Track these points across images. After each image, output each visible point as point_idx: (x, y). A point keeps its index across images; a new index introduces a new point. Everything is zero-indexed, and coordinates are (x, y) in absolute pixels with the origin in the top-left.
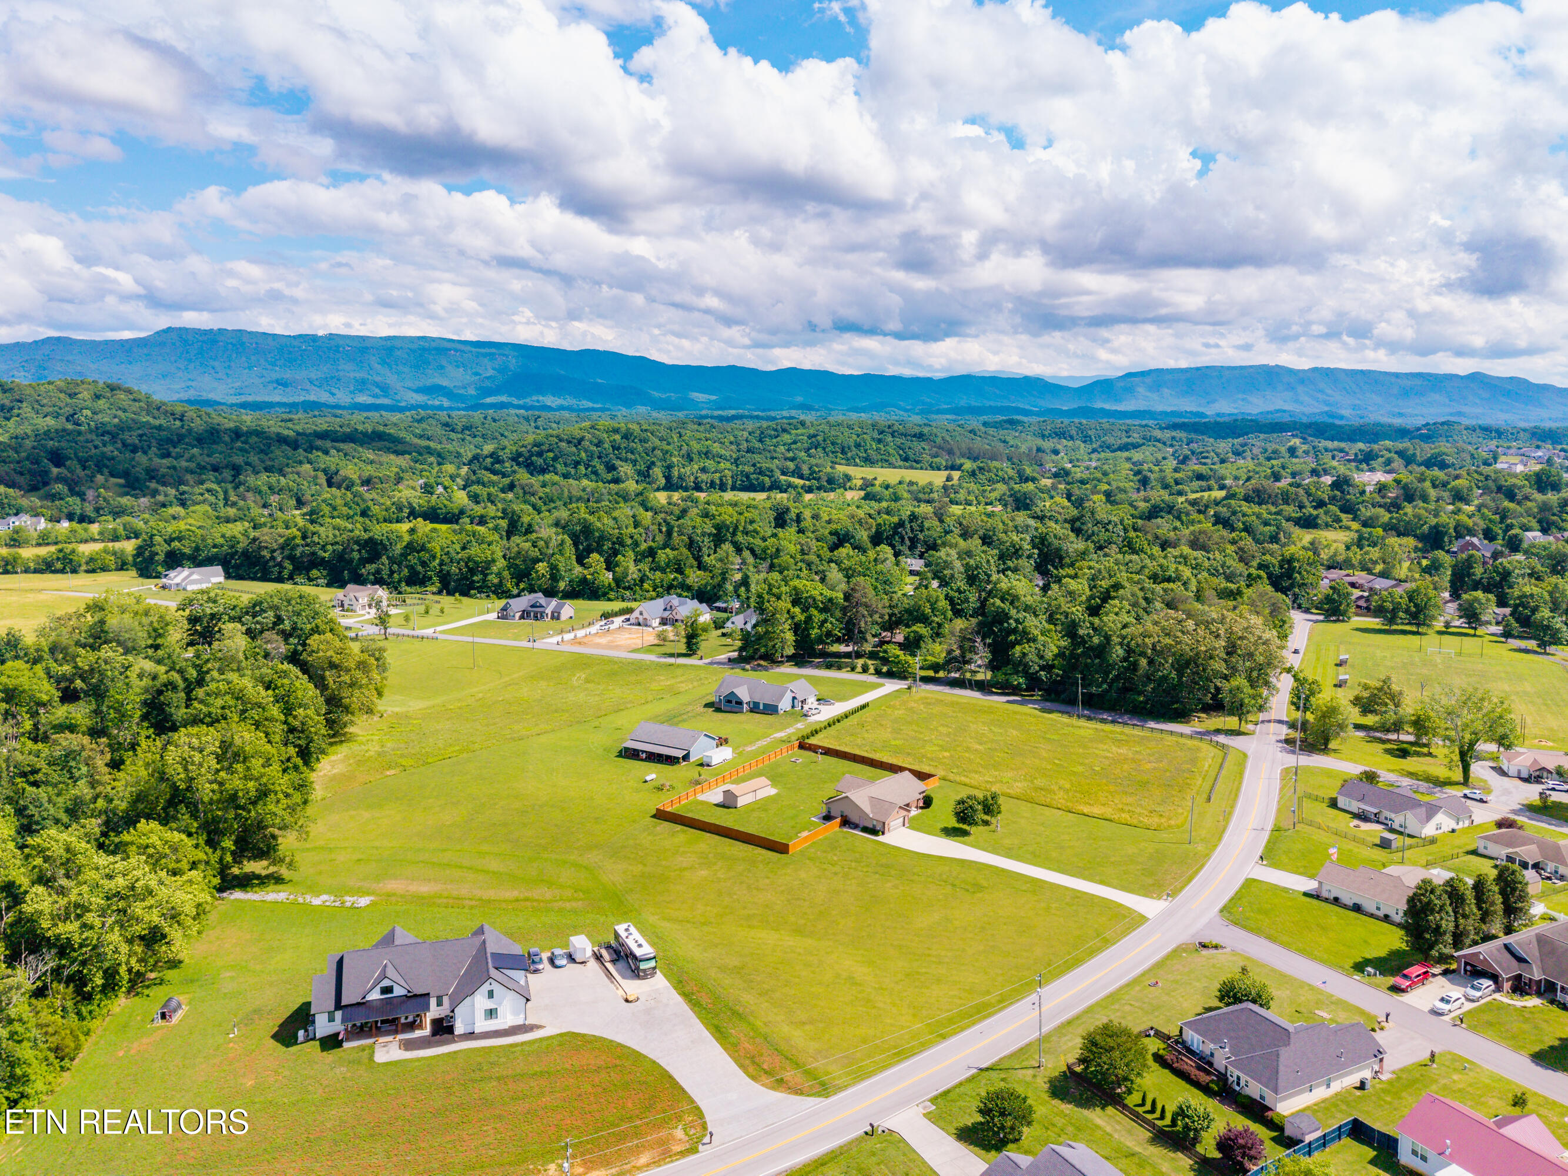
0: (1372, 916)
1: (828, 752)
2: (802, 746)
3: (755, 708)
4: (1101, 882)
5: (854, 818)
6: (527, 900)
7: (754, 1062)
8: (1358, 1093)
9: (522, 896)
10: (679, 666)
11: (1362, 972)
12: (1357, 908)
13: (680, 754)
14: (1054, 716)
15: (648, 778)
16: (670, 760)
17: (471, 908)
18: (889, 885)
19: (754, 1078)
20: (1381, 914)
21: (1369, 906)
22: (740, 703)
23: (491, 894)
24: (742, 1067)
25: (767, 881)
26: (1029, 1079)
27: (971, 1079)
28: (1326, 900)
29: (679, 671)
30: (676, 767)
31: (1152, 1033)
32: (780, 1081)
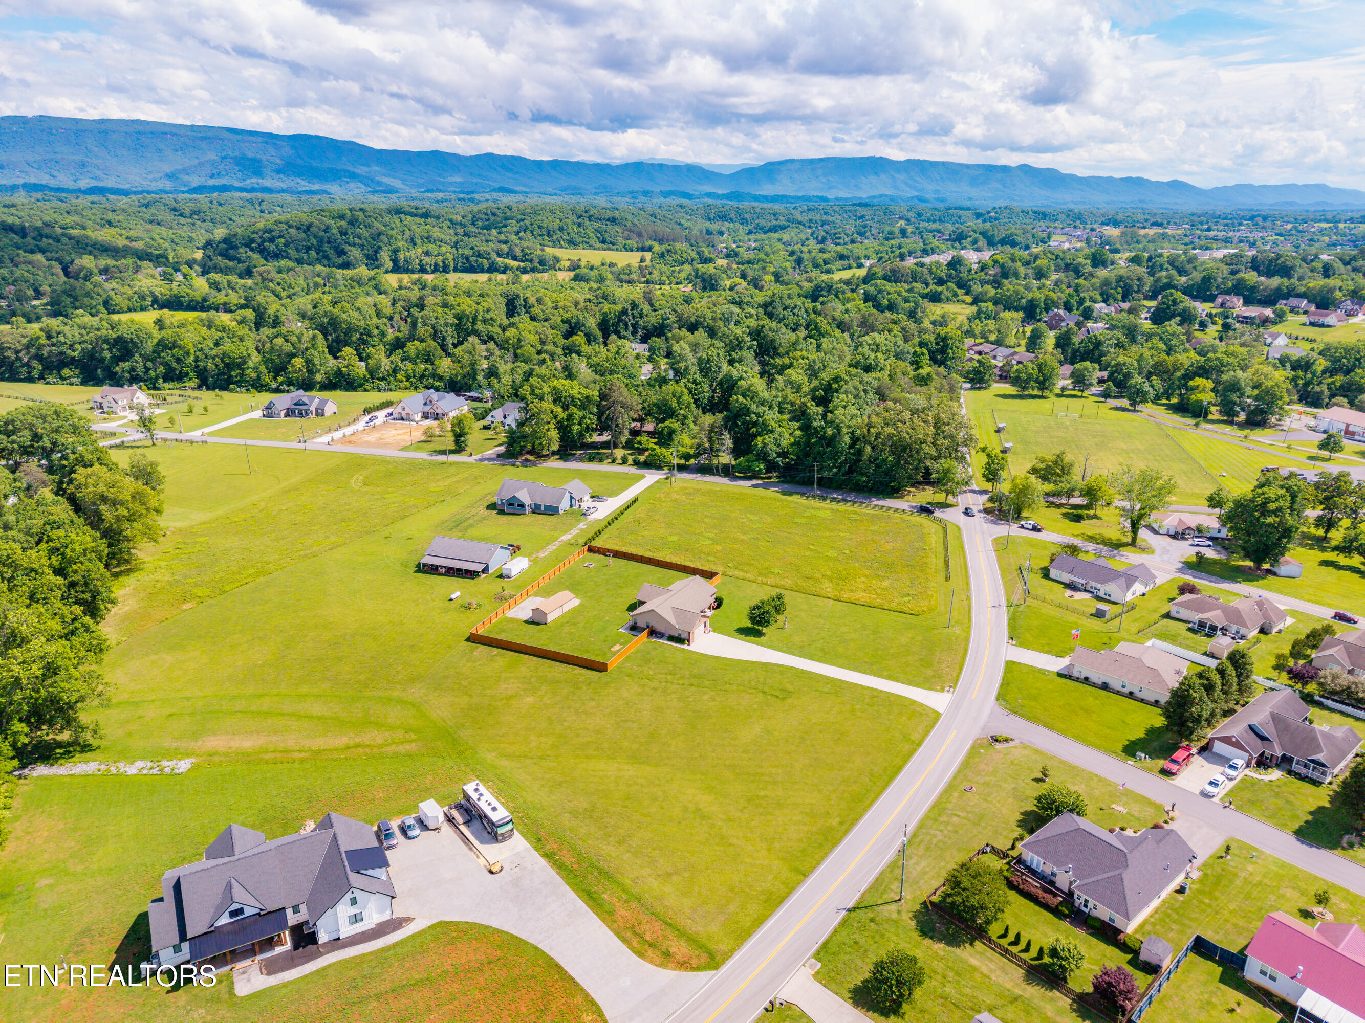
0: (1118, 693)
1: (617, 554)
2: (591, 550)
3: (536, 510)
4: (889, 678)
5: (660, 628)
6: (357, 746)
7: (635, 933)
8: (1181, 897)
9: (352, 743)
10: (451, 464)
11: (1134, 756)
12: (1105, 687)
13: (479, 568)
14: (795, 498)
15: (453, 596)
16: (471, 574)
17: (302, 761)
18: (706, 697)
19: (640, 954)
20: (1126, 691)
21: (1116, 684)
22: (522, 506)
23: (319, 743)
24: (624, 940)
25: (593, 704)
26: (894, 916)
27: (844, 923)
28: (1077, 680)
29: (453, 470)
30: (477, 580)
31: (988, 849)
32: (667, 955)
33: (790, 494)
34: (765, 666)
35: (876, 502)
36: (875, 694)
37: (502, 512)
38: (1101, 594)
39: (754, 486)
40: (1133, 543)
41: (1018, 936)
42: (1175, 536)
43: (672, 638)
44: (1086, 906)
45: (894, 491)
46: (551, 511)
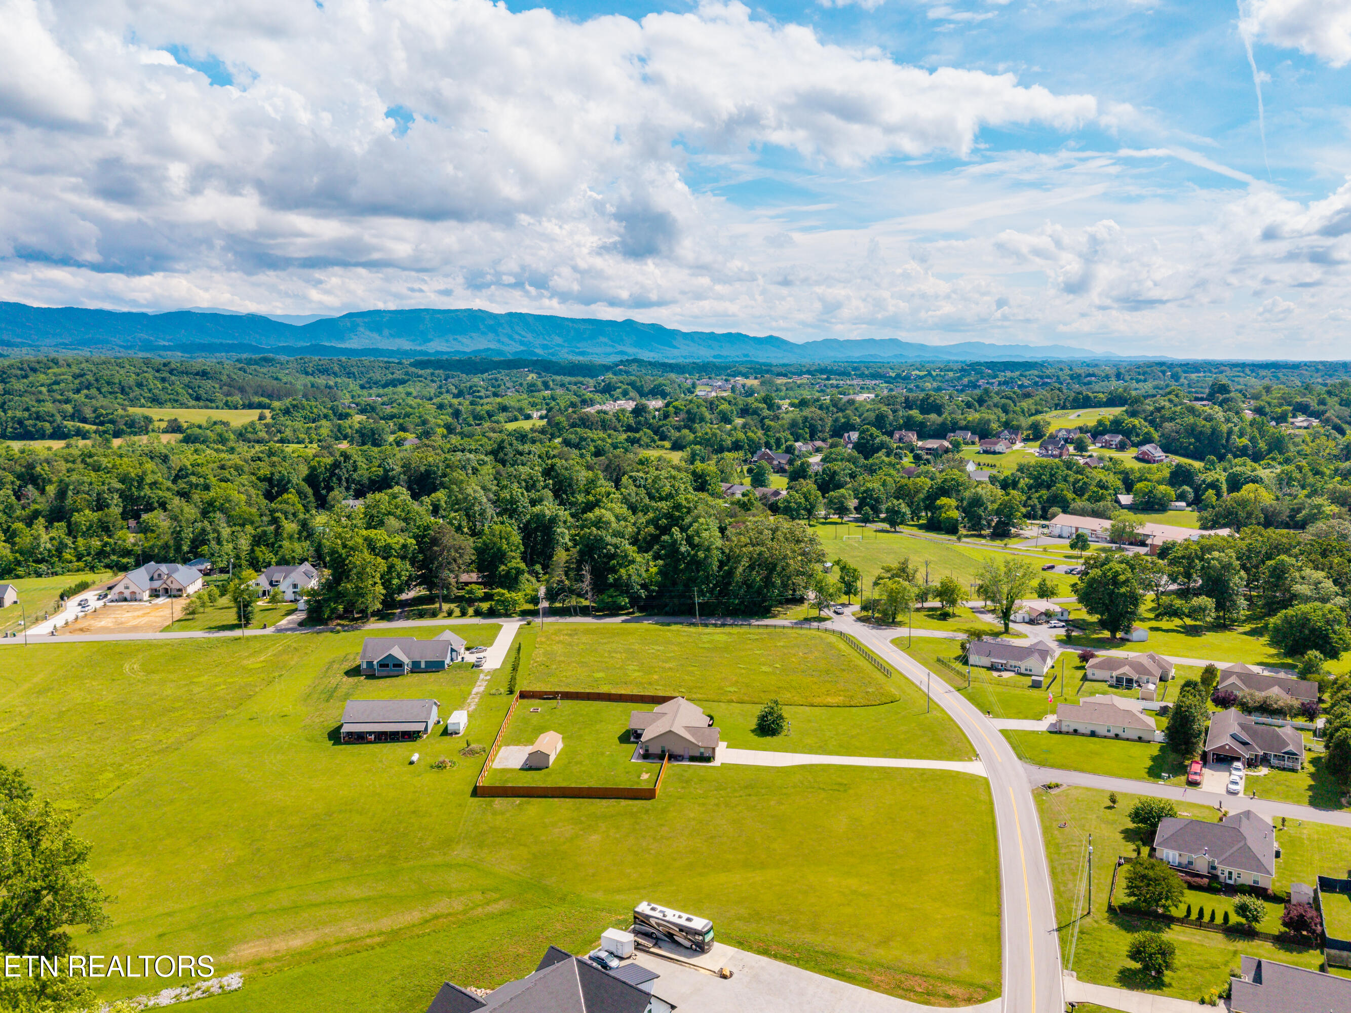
0: (1105, 737)
2: (524, 696)
3: (416, 668)
5: (677, 751)
6: (436, 917)
7: (905, 990)
8: (1280, 860)
9: (428, 916)
10: (248, 639)
11: (1160, 777)
12: (1093, 734)
15: (414, 759)
17: (382, 945)
18: (772, 803)
20: (1112, 734)
21: (1102, 731)
22: (399, 665)
23: (388, 923)
26: (1096, 925)
27: (1062, 941)
28: (1067, 733)
29: (257, 645)
31: (1122, 861)
32: (948, 997)
33: (668, 624)
34: (802, 767)
35: (754, 622)
36: (922, 772)
37: (371, 676)
38: (1023, 671)
39: (623, 622)
40: (1007, 631)
41: (1201, 911)
42: (1032, 622)
43: (693, 759)
44: (1230, 878)
45: (764, 612)
46: (435, 667)
